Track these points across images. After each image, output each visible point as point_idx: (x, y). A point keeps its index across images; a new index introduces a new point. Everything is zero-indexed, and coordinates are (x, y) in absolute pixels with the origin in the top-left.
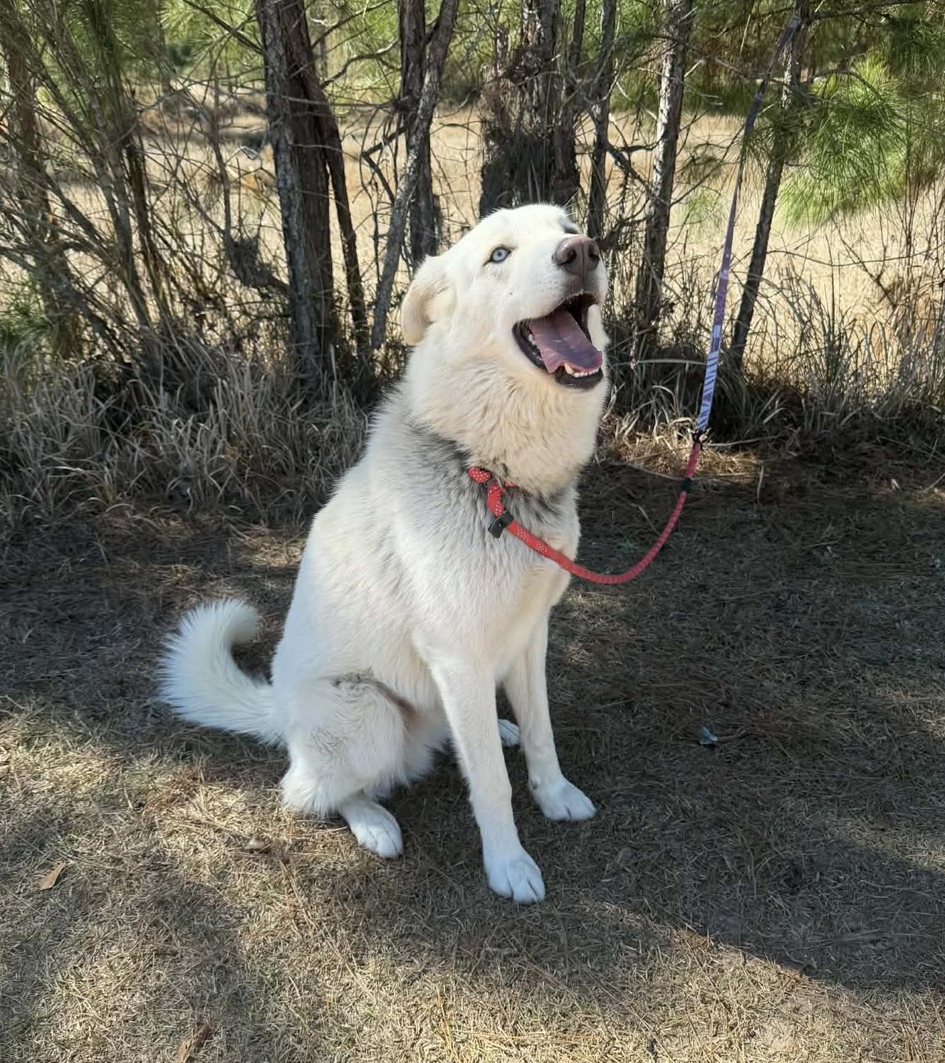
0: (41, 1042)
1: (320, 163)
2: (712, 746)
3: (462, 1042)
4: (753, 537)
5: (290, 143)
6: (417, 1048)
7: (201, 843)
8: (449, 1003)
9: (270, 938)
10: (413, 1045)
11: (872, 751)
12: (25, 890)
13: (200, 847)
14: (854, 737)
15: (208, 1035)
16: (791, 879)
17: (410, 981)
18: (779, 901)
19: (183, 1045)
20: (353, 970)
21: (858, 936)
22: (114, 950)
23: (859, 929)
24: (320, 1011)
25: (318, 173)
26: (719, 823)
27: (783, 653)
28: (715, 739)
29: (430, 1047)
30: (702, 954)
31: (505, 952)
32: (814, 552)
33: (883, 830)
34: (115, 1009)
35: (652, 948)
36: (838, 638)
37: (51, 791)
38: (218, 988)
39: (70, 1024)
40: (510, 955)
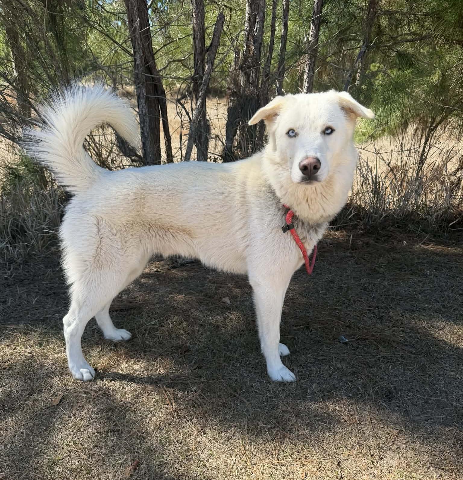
0: (60, 469)
1: (157, 105)
2: (346, 343)
3: (255, 464)
4: (350, 263)
5: (145, 94)
6: (234, 467)
7: (126, 384)
8: (247, 448)
9: (162, 423)
10: (233, 467)
11: (414, 345)
12: (46, 406)
13: (125, 386)
14: (405, 340)
15: (138, 464)
16: (388, 395)
17: (228, 439)
18: (384, 404)
19: (127, 469)
20: (201, 435)
21: (419, 418)
22: (90, 430)
23: (419, 415)
24: (189, 453)
25: (156, 109)
26: (354, 373)
27: (370, 307)
28: (347, 340)
29: (241, 467)
30: (354, 426)
31: (269, 426)
32: (377, 268)
33: (423, 376)
34: (93, 455)
35: (333, 424)
36: (392, 301)
37: (53, 364)
38: (141, 445)
39: (73, 462)
40: (271, 428)
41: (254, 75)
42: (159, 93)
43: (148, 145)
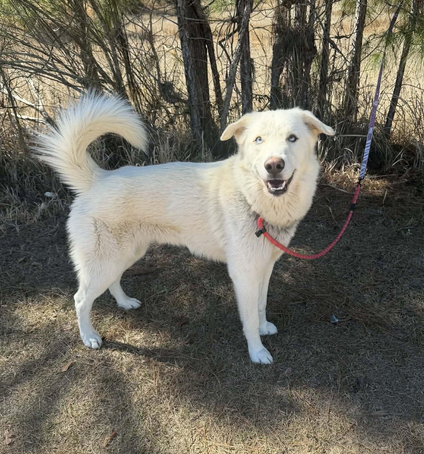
0: (55, 433)
1: (203, 44)
2: (335, 324)
3: (210, 446)
4: (377, 223)
5: (188, 37)
6: (192, 447)
7: (124, 355)
8: (208, 430)
9: (144, 397)
10: (191, 446)
11: (404, 329)
12: (57, 371)
13: (124, 357)
14: (398, 323)
15: (115, 435)
16: (356, 386)
17: (195, 419)
18: (348, 396)
19: (106, 439)
20: (173, 413)
21: (378, 413)
22: (87, 398)
23: (379, 410)
24: (159, 429)
25: (202, 48)
26: (330, 359)
27: (376, 281)
28: (337, 320)
29: (197, 447)
30: (312, 416)
31: (233, 410)
32: (402, 232)
33: (400, 366)
34: (83, 422)
35: (292, 412)
36: (402, 274)
37: (71, 330)
38: (122, 417)
39: (67, 427)
40: (234, 412)
41: (299, 9)
42: (205, 31)
43: (193, 89)
